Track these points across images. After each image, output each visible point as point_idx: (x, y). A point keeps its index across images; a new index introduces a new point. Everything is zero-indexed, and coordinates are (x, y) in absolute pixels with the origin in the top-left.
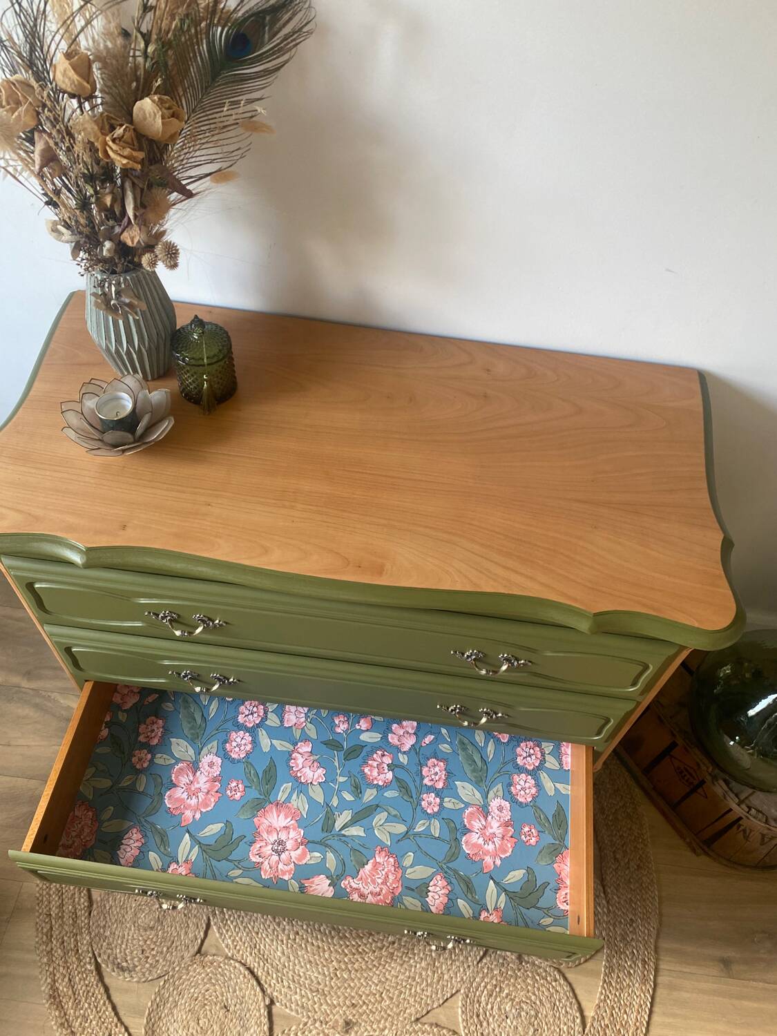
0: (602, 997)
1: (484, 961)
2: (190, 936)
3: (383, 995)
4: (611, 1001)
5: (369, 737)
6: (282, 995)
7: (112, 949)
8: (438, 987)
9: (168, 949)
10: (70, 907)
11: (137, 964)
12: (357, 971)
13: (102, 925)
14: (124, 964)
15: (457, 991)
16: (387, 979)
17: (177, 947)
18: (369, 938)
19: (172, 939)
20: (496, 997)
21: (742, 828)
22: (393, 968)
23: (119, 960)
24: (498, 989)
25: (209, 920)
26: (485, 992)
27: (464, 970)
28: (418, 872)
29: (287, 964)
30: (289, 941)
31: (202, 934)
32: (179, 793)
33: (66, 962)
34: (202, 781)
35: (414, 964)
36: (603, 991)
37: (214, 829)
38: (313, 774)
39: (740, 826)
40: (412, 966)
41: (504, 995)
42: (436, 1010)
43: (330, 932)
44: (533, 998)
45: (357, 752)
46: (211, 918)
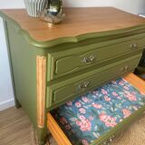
5: (101, 95)
28: (130, 108)
32: (82, 127)
34: (84, 121)
37: (96, 127)
38: (100, 106)
45: (101, 99)
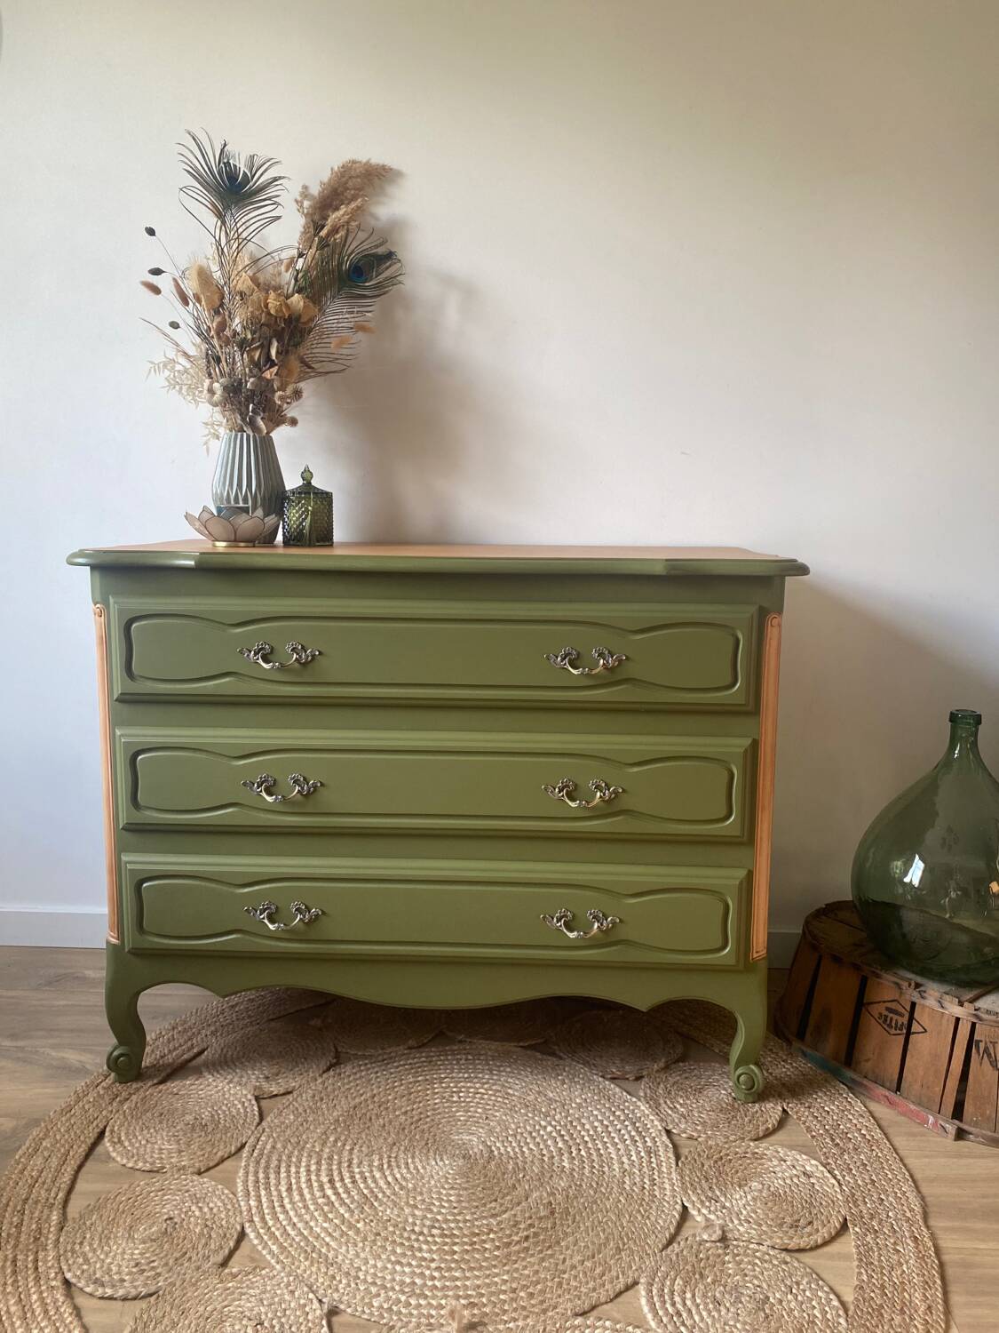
0: (865, 1278)
1: (670, 1248)
2: (212, 1247)
3: (517, 1291)
4: (877, 1280)
6: (355, 1298)
7: (89, 1264)
8: (604, 1278)
9: (176, 1260)
10: (34, 1226)
11: (127, 1278)
12: (473, 1269)
13: (78, 1241)
14: (107, 1278)
15: (636, 1283)
16: (521, 1274)
17: (190, 1258)
18: (489, 1234)
19: (184, 1250)
20: (697, 1283)
21: (982, 1046)
22: (529, 1262)
23: (97, 1276)
24: (697, 1276)
25: (243, 1228)
26: (678, 1281)
27: (641, 1258)
29: (363, 1268)
30: (366, 1243)
31: (232, 1244)
33: (16, 1281)
35: (562, 1257)
36: (863, 1271)
39: (978, 1042)
40: (558, 1259)
41: (709, 1280)
42: (605, 1306)
43: (430, 1231)
44: (756, 1282)
46: (247, 1225)
